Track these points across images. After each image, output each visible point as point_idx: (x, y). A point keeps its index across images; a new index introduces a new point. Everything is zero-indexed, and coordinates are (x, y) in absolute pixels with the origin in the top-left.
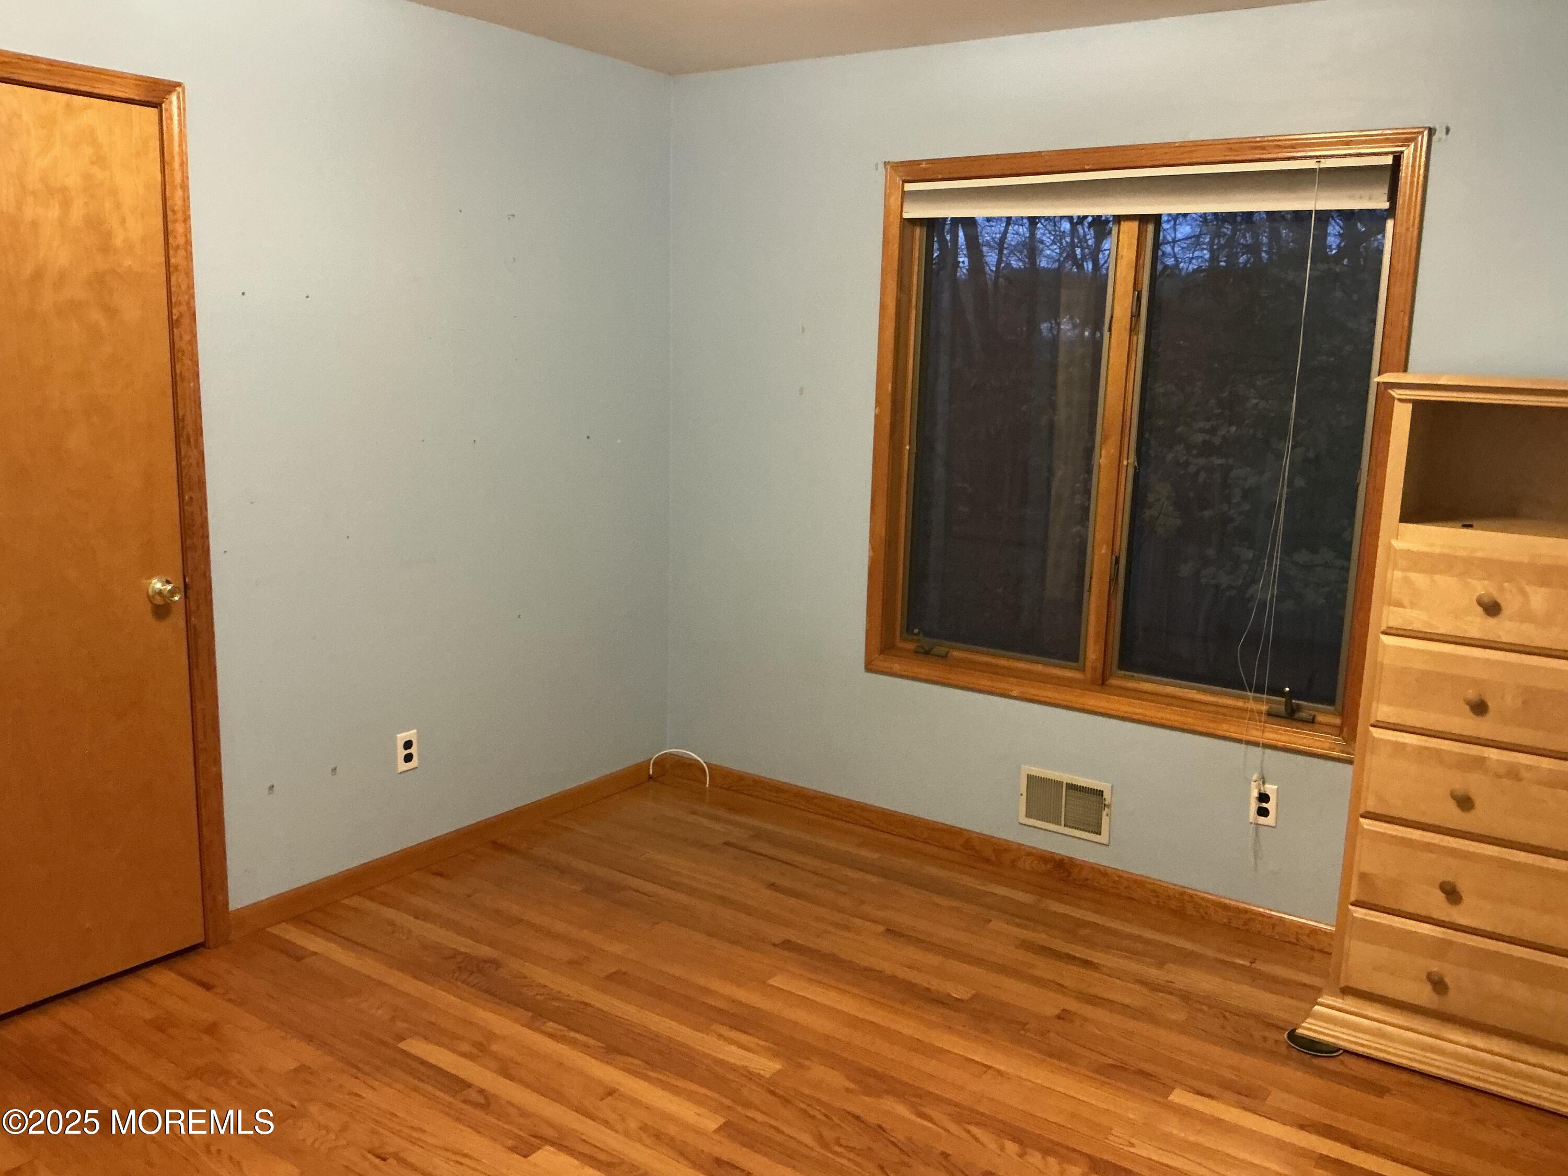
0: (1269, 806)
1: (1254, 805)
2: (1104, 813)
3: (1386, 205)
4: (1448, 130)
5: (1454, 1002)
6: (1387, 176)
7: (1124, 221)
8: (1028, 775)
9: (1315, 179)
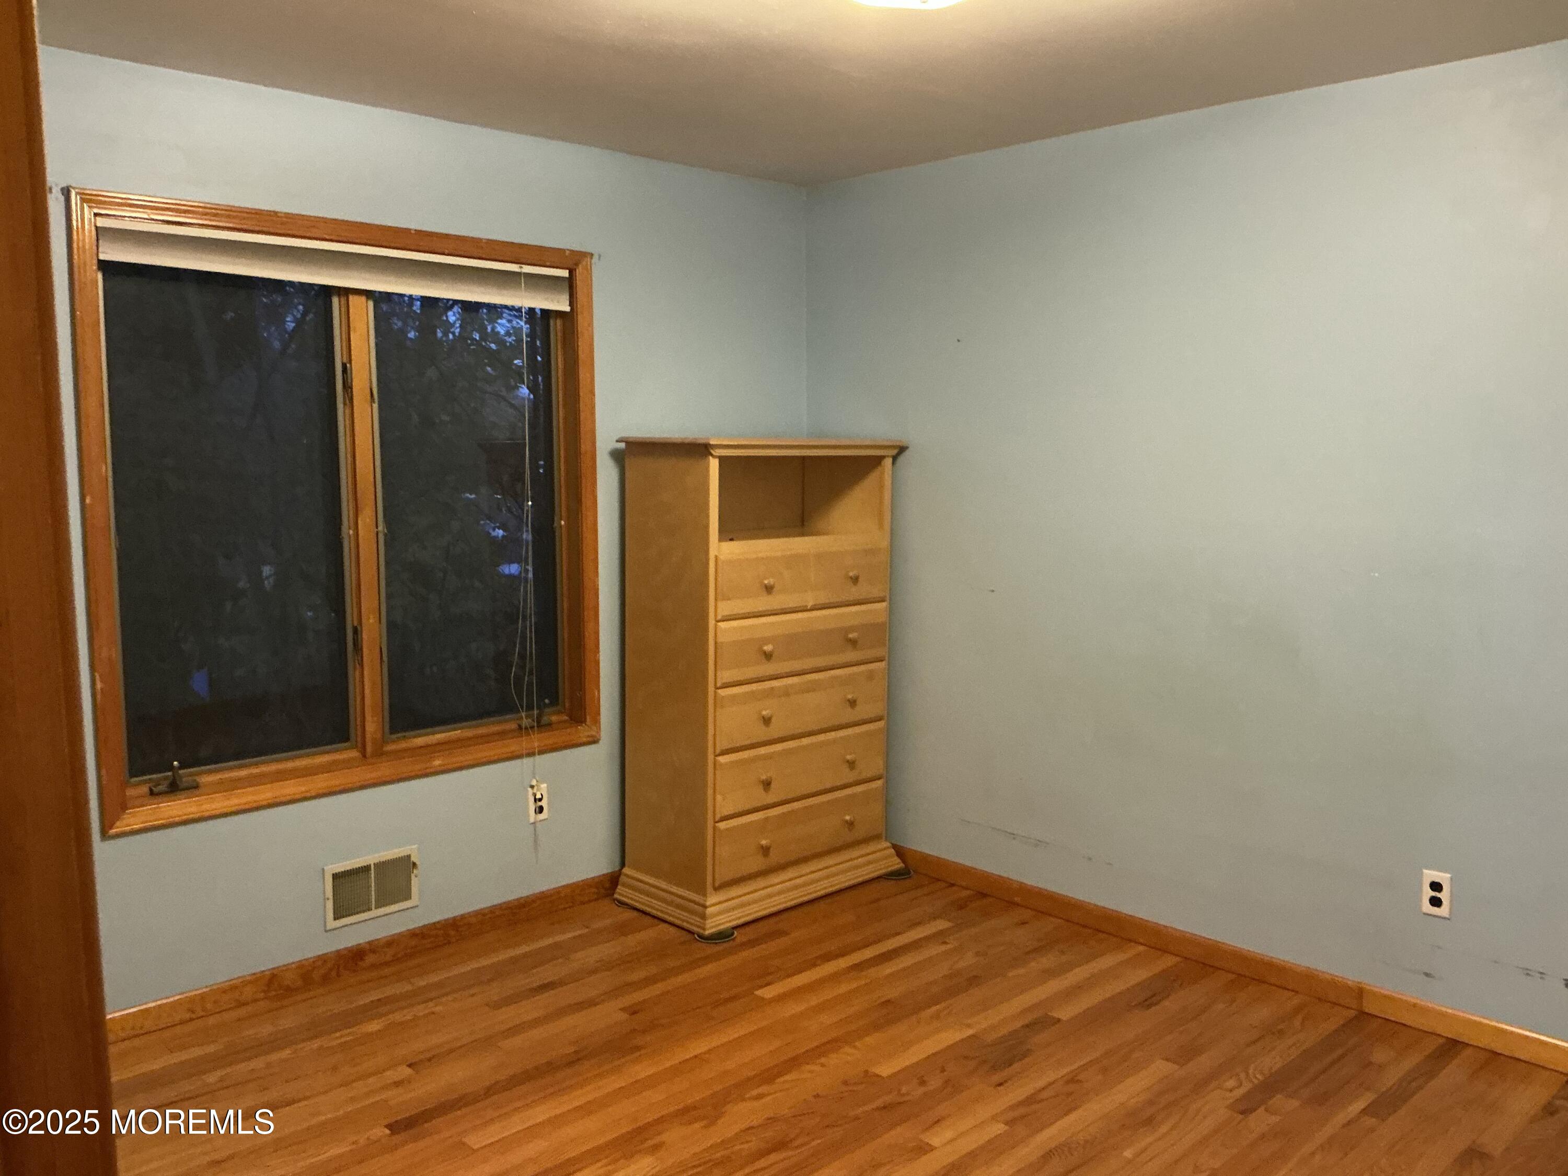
0: (544, 803)
1: (532, 807)
2: (413, 876)
3: (568, 309)
4: (600, 256)
5: (775, 857)
6: (566, 284)
7: (352, 294)
8: (333, 874)
9: (521, 279)
